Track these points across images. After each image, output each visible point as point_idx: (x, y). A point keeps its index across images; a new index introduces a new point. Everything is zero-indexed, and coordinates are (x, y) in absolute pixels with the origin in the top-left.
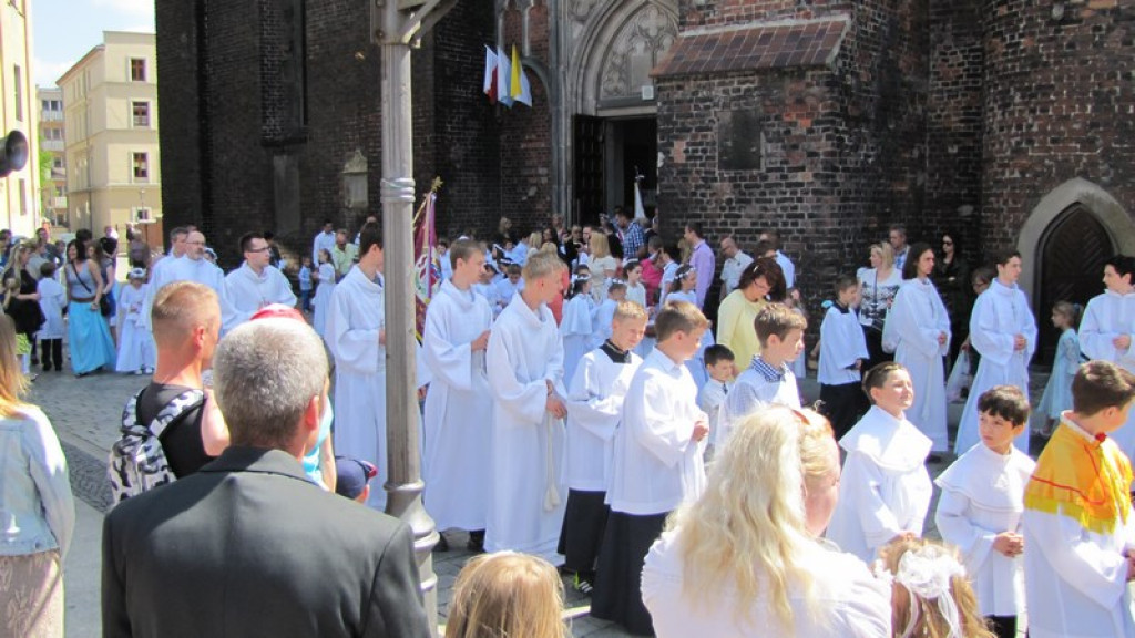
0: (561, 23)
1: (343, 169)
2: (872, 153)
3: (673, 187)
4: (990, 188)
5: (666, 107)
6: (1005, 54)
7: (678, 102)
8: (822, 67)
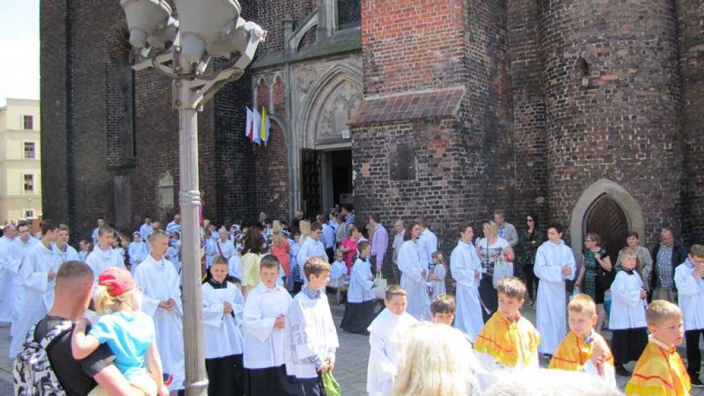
0: (293, 93)
1: (158, 184)
2: (482, 168)
3: (362, 192)
4: (553, 186)
5: (357, 143)
6: (557, 107)
7: (364, 139)
8: (450, 117)
